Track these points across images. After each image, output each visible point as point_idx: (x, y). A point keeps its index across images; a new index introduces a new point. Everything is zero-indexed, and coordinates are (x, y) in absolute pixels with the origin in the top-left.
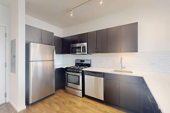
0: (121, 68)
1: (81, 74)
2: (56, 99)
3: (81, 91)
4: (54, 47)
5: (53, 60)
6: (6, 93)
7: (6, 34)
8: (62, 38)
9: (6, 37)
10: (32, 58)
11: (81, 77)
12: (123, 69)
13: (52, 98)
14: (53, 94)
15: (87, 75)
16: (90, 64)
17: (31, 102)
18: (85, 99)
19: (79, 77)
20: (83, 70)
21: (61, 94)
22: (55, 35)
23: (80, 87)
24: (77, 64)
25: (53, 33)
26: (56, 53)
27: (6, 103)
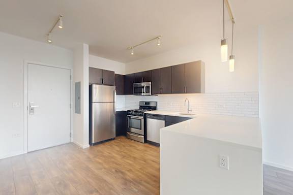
0: (187, 111)
1: (142, 117)
2: (116, 142)
3: (143, 137)
4: (114, 87)
5: (114, 102)
6: (71, 134)
7: (71, 76)
8: (124, 76)
9: (71, 79)
10: (94, 100)
11: (143, 120)
12: (190, 113)
13: (112, 142)
14: (114, 139)
15: (149, 118)
16: (155, 107)
17: (93, 142)
18: (147, 144)
19: (141, 120)
20: (145, 112)
21: (122, 140)
22: (116, 73)
23: (142, 132)
24: (141, 107)
25: (114, 72)
26: (117, 94)
27: (70, 143)
